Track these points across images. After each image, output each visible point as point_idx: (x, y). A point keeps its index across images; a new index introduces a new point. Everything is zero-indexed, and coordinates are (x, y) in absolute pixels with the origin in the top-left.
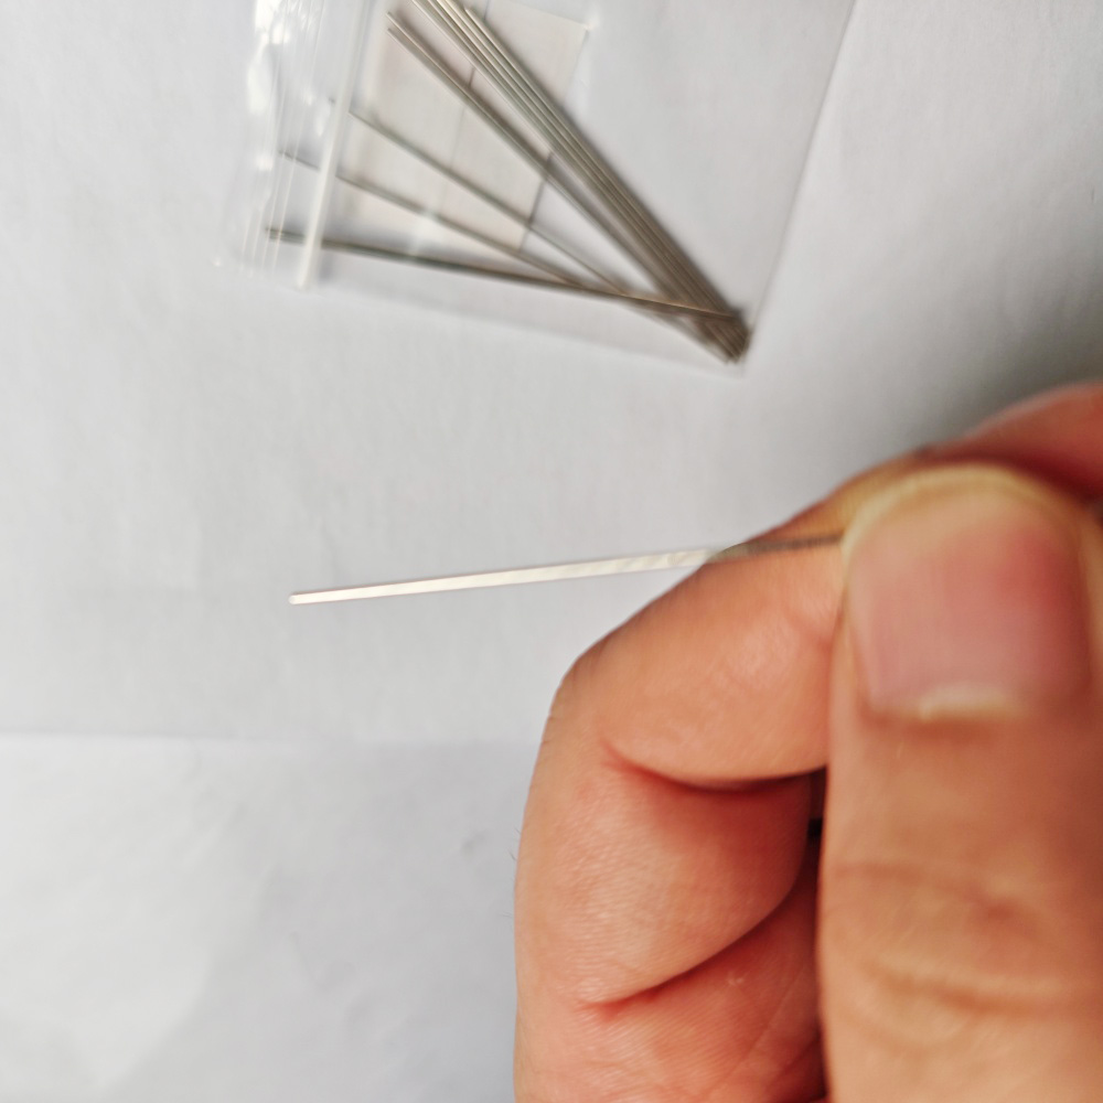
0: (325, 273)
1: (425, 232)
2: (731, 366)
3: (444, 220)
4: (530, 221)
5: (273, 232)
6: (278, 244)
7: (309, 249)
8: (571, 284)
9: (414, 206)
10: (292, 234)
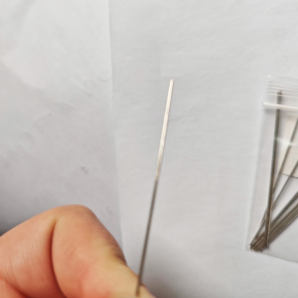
0: (268, 111)
1: (284, 143)
2: (250, 246)
3: (289, 148)
4: (291, 176)
5: (280, 94)
6: (277, 95)
7: (275, 105)
8: (272, 191)
9: (292, 139)
10: (280, 100)
